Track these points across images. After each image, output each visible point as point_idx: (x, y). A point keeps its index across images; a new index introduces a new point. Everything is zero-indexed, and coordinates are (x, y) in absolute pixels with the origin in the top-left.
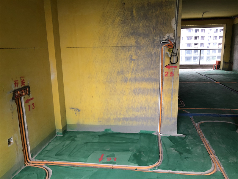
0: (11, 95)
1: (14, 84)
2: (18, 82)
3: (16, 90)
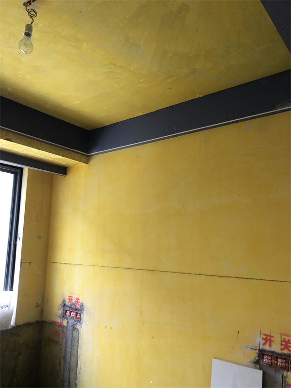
2: (272, 339)
3: (264, 351)
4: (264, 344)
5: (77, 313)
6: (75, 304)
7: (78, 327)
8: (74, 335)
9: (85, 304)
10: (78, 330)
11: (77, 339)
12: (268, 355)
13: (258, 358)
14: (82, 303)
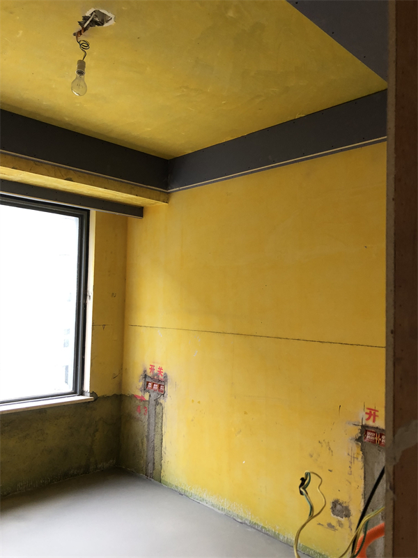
0: (356, 432)
1: (366, 413)
2: (377, 413)
3: (368, 427)
4: (368, 419)
5: (160, 385)
6: (157, 375)
7: (161, 401)
8: (157, 410)
9: (169, 374)
10: (161, 404)
11: (161, 415)
12: (371, 432)
13: (360, 435)
14: (165, 374)
